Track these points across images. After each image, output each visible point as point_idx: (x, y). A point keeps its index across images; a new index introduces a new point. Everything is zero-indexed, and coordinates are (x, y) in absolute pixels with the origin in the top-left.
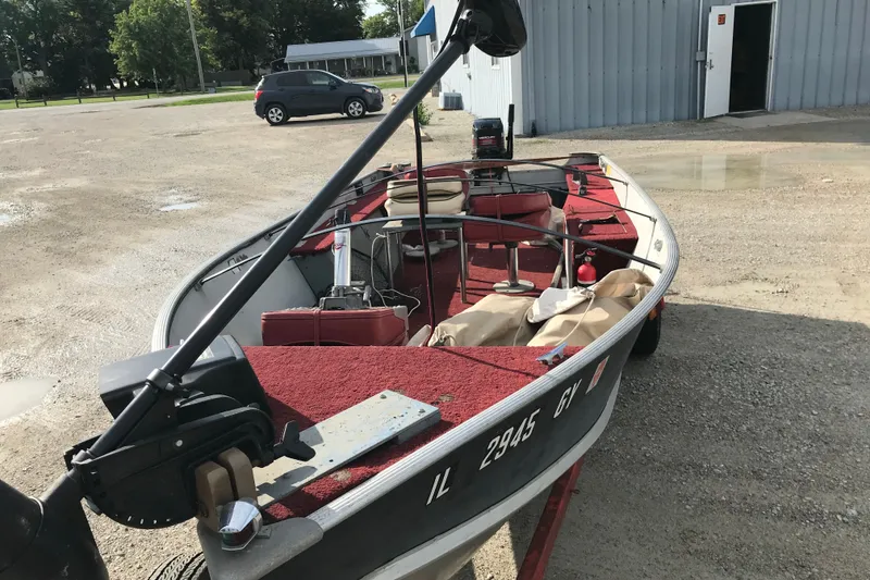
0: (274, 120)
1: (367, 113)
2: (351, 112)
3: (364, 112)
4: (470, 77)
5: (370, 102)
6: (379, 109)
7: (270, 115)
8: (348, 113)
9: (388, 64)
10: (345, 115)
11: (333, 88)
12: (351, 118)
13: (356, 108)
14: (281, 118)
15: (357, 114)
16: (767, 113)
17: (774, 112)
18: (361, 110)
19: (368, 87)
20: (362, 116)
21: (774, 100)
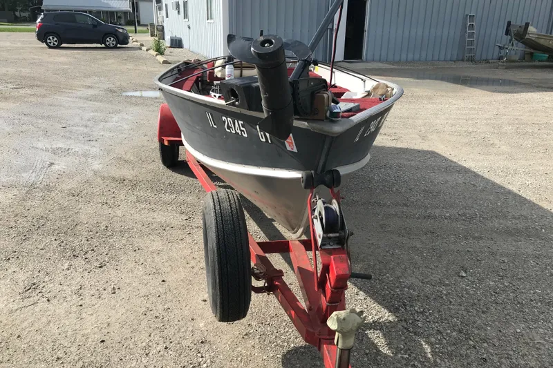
0: (52, 45)
1: (119, 45)
2: (107, 43)
3: (116, 45)
4: (189, 28)
5: (121, 38)
6: (127, 43)
7: (48, 41)
8: (105, 45)
9: (119, 18)
10: (103, 46)
11: (95, 26)
12: (107, 48)
13: (111, 41)
14: (56, 43)
15: (111, 45)
16: (363, 61)
17: (367, 61)
18: (114, 43)
19: (119, 28)
20: (115, 47)
21: (367, 55)
